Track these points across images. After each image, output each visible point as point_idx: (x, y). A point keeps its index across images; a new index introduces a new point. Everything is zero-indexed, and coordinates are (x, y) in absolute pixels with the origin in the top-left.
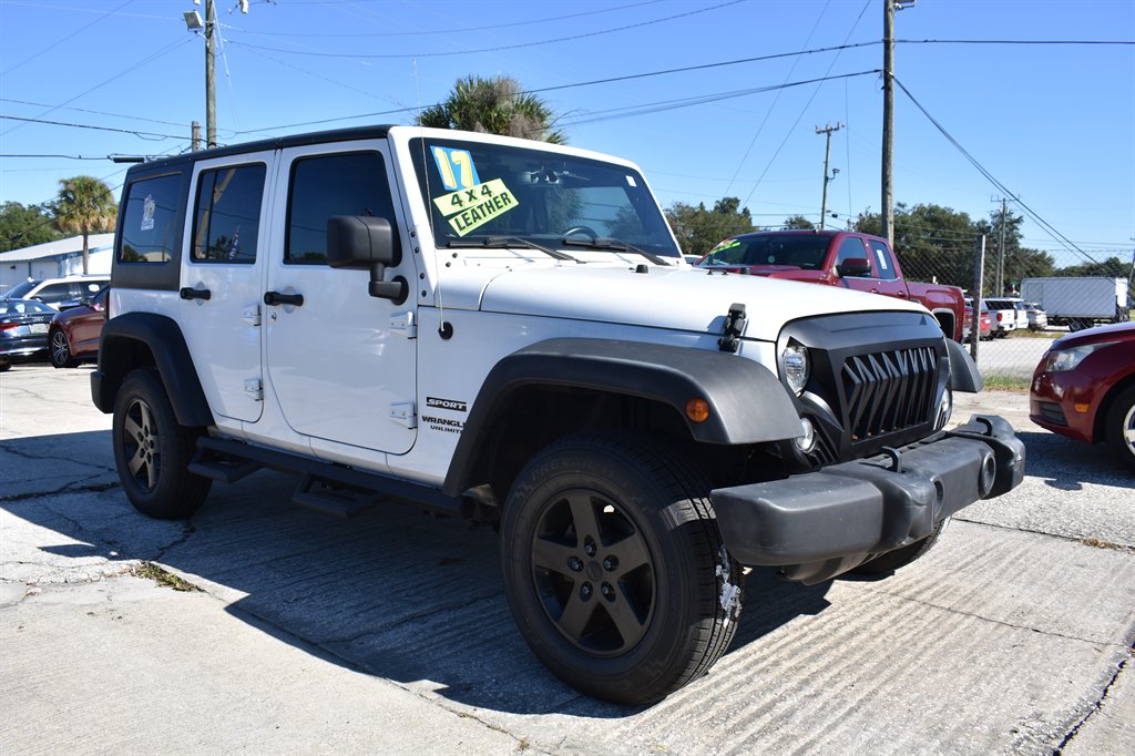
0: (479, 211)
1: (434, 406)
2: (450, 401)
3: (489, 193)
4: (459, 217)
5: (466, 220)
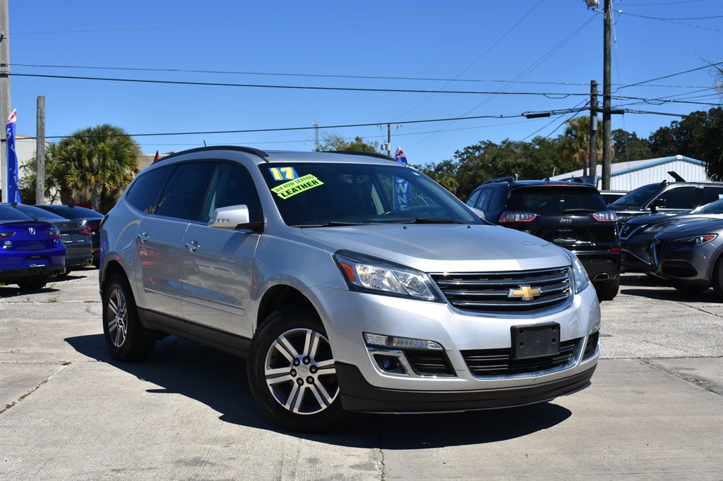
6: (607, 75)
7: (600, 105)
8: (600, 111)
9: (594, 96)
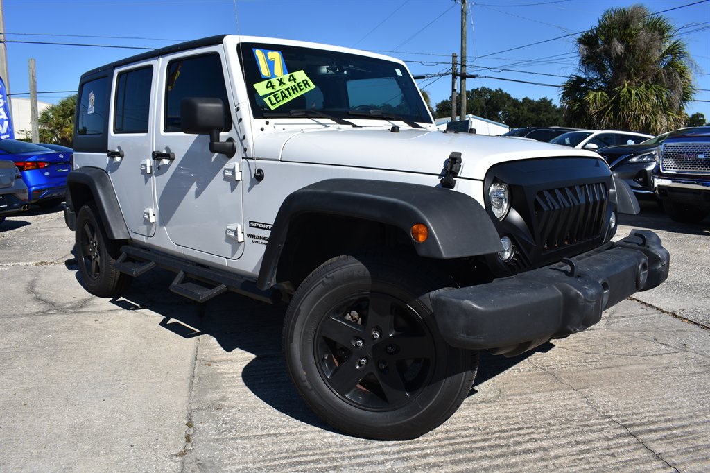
0: (286, 93)
1: (254, 227)
2: (263, 224)
3: (294, 80)
4: (272, 97)
5: (276, 99)
6: (464, 50)
7: (459, 71)
8: (459, 75)
9: (454, 64)
